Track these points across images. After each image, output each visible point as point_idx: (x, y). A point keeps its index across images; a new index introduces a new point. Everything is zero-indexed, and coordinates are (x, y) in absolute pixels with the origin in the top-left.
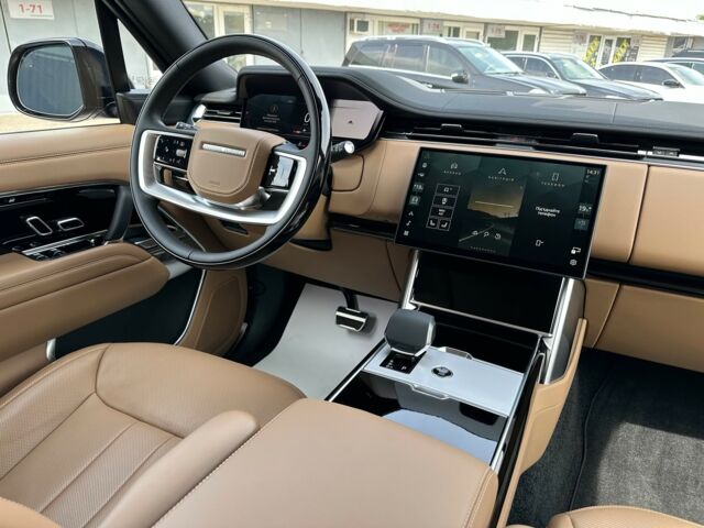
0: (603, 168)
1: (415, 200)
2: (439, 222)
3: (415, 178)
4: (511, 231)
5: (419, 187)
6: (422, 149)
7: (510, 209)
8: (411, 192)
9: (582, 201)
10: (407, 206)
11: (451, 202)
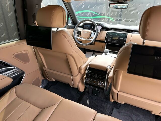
0: (127, 34)
4: (117, 41)
5: (107, 36)
6: (107, 32)
7: (117, 38)
9: (125, 37)
11: (111, 38)
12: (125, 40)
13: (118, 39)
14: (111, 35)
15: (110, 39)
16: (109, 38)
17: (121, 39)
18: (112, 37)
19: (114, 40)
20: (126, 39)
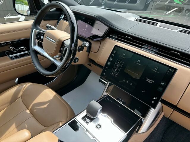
1: (109, 63)
2: (114, 73)
3: (111, 56)
5: (111, 59)
6: (116, 46)
9: (163, 80)
11: (119, 67)
12: (161, 89)
13: (138, 78)
14: (122, 60)
15: (117, 71)
16: (116, 66)
17: (150, 81)
18: (124, 68)
19: (127, 77)
20: (165, 88)
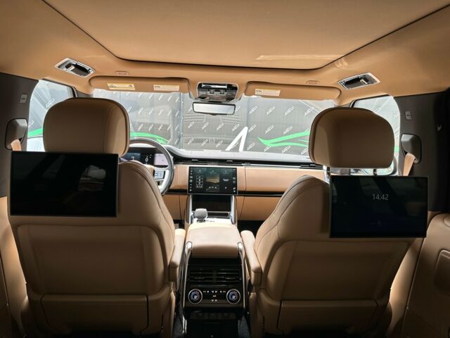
0: (236, 169)
1: (191, 181)
2: (199, 186)
3: (190, 175)
4: (218, 186)
5: (191, 177)
6: (190, 167)
7: (217, 180)
8: (189, 179)
10: (189, 183)
11: (201, 180)
14: (200, 175)
15: (201, 183)
16: (198, 180)
17: (227, 180)
18: (205, 179)
19: (211, 184)
20: (236, 180)
